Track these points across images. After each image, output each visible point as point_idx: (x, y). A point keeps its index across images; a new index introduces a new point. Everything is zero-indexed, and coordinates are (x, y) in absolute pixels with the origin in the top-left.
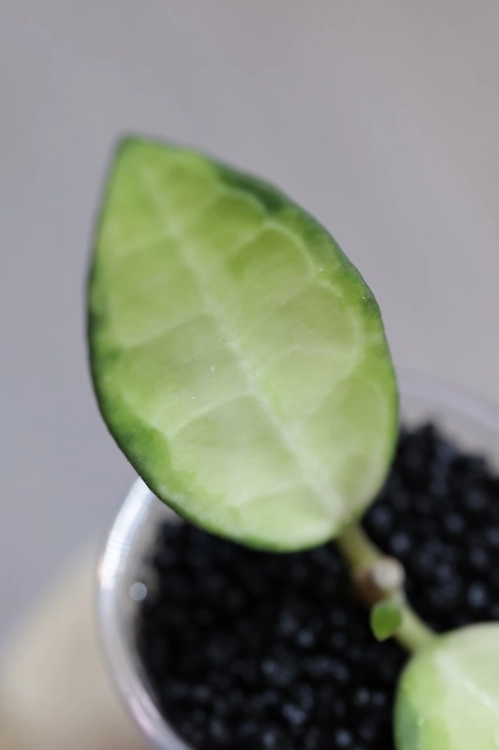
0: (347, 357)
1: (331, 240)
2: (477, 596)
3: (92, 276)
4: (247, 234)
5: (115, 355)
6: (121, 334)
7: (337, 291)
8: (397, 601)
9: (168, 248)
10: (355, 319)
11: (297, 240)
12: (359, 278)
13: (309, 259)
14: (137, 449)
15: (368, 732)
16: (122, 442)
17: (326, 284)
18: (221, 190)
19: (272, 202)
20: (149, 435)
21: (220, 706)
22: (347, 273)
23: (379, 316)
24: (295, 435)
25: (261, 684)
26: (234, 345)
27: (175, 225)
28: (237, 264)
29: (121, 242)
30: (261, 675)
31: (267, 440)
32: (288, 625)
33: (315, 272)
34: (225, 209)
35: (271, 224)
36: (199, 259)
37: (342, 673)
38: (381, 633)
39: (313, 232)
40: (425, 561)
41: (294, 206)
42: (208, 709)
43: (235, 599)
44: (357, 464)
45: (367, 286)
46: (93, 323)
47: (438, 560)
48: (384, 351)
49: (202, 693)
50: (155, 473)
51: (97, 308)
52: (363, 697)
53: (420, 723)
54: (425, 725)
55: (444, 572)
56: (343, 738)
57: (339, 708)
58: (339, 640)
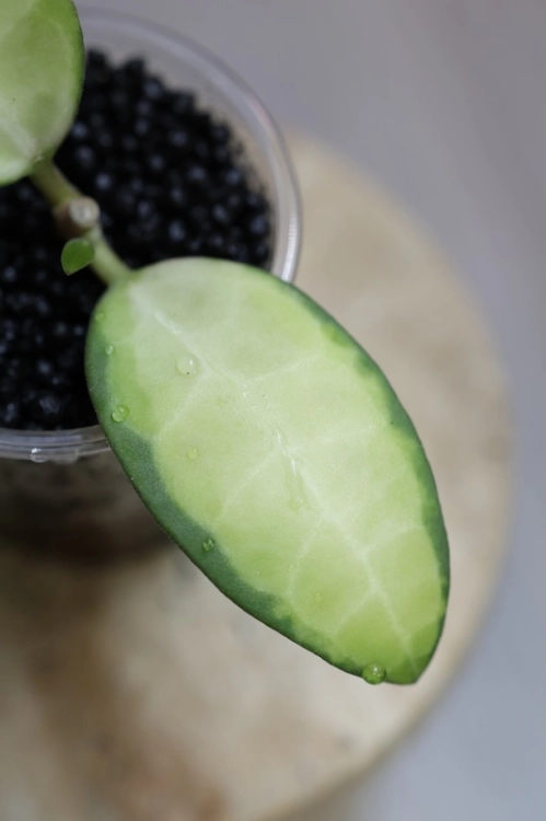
2: (176, 232)
8: (96, 234)
37: (43, 307)
44: (45, 104)
47: (140, 197)
52: (61, 329)
53: (109, 352)
54: (114, 352)
55: (144, 209)
56: (44, 368)
57: (39, 339)
58: (41, 276)
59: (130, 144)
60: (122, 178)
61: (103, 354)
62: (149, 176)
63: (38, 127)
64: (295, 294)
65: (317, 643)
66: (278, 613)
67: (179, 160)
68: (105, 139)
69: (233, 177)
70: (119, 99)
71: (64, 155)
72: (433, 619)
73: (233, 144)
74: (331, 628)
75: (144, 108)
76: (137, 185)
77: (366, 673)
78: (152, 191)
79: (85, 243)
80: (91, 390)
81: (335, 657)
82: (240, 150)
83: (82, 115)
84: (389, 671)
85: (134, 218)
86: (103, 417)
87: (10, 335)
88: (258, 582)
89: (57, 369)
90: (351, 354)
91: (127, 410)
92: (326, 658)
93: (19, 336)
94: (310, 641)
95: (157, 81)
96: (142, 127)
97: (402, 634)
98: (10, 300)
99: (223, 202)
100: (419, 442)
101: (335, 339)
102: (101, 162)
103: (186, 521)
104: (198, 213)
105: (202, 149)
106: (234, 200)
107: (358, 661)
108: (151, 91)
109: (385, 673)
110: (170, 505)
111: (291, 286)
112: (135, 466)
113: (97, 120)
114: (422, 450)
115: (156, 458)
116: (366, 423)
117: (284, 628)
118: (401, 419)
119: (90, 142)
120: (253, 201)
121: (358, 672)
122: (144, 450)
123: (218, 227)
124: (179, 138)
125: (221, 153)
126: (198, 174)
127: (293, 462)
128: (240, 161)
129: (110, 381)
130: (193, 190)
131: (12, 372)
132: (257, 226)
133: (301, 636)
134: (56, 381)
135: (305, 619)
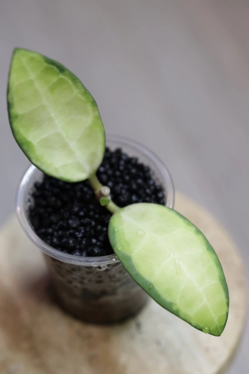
0: (88, 119)
1: (80, 82)
2: (134, 198)
3: (8, 91)
4: (54, 79)
5: (17, 117)
6: (18, 110)
7: (83, 98)
8: (109, 198)
9: (31, 82)
10: (89, 107)
11: (70, 82)
12: (90, 94)
13: (74, 87)
14: (25, 147)
15: (101, 238)
16: (20, 145)
17: (80, 96)
18: (46, 65)
19: (62, 69)
20: (28, 143)
21: (55, 234)
22: (86, 92)
23: (97, 106)
24: (73, 145)
25: (69, 227)
26: (53, 115)
27: (32, 76)
28: (52, 89)
29: (16, 80)
30: (68, 224)
31: (65, 146)
32: (76, 209)
33: (76, 92)
34: (47, 70)
35: (61, 76)
36: (40, 87)
38: (103, 204)
39: (74, 79)
40: (118, 188)
41: (68, 70)
42: (52, 235)
43: (59, 203)
44: (93, 155)
45: (92, 97)
46: (9, 106)
47: (122, 188)
48: (99, 118)
49: (50, 230)
50: (31, 156)
51: (10, 101)
52: (99, 227)
53: (116, 230)
54: (117, 231)
55: (124, 191)
56: (94, 241)
57: (92, 232)
58: (92, 213)
59: (118, 173)
60: (116, 183)
61: (114, 231)
62: (125, 182)
63: (91, 162)
64: (174, 212)
65: (187, 318)
66: (174, 308)
67: (134, 177)
68: (110, 172)
69: (151, 182)
70: (114, 160)
71: (98, 174)
72: (224, 313)
73: (151, 172)
74: (191, 313)
75: (122, 163)
76: (121, 185)
77: (203, 330)
78: (126, 187)
79: (106, 199)
80: (111, 242)
81: (193, 324)
82: (154, 173)
83: (102, 165)
84: (211, 329)
85: (121, 194)
86: (115, 250)
87: (83, 231)
88: (167, 298)
89: (98, 240)
90: (193, 229)
91: (123, 247)
92: (190, 324)
93: (86, 231)
94: (185, 318)
95: (125, 155)
96: (122, 168)
97: (215, 317)
98: (82, 221)
99: (149, 187)
100: (216, 255)
101: (188, 224)
102: (109, 179)
103: (144, 279)
104: (141, 192)
105: (141, 174)
106: (152, 188)
107: (201, 325)
108: (124, 157)
109: (210, 330)
110: (138, 274)
111: (173, 209)
112: (126, 264)
113: (107, 166)
114: (217, 258)
115: (133, 261)
116: (199, 249)
117: (176, 313)
118: (210, 248)
119: (105, 173)
120: (158, 188)
121: (201, 330)
122: (129, 259)
123: (148, 195)
124: (134, 171)
125: (147, 175)
126: (140, 181)
127: (177, 261)
128: (153, 177)
129: (117, 239)
130: (139, 186)
131: (84, 242)
132: (160, 195)
133: (182, 316)
134: (98, 244)
135: (183, 310)
